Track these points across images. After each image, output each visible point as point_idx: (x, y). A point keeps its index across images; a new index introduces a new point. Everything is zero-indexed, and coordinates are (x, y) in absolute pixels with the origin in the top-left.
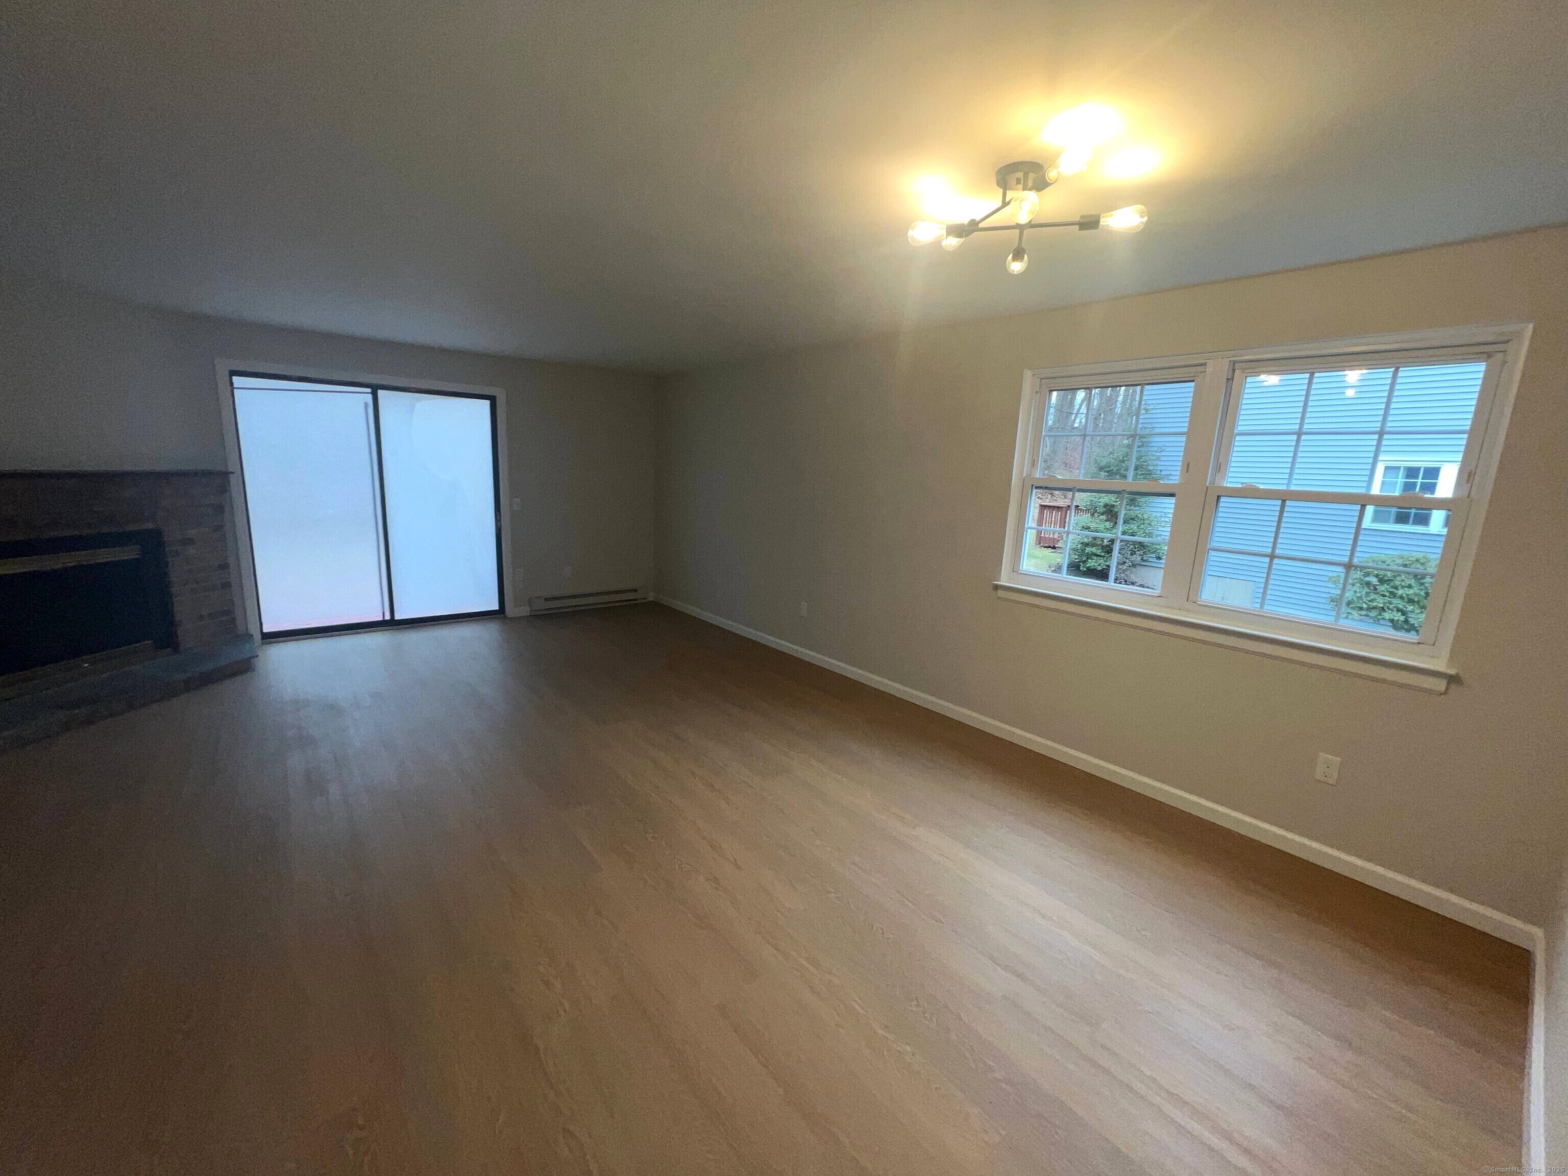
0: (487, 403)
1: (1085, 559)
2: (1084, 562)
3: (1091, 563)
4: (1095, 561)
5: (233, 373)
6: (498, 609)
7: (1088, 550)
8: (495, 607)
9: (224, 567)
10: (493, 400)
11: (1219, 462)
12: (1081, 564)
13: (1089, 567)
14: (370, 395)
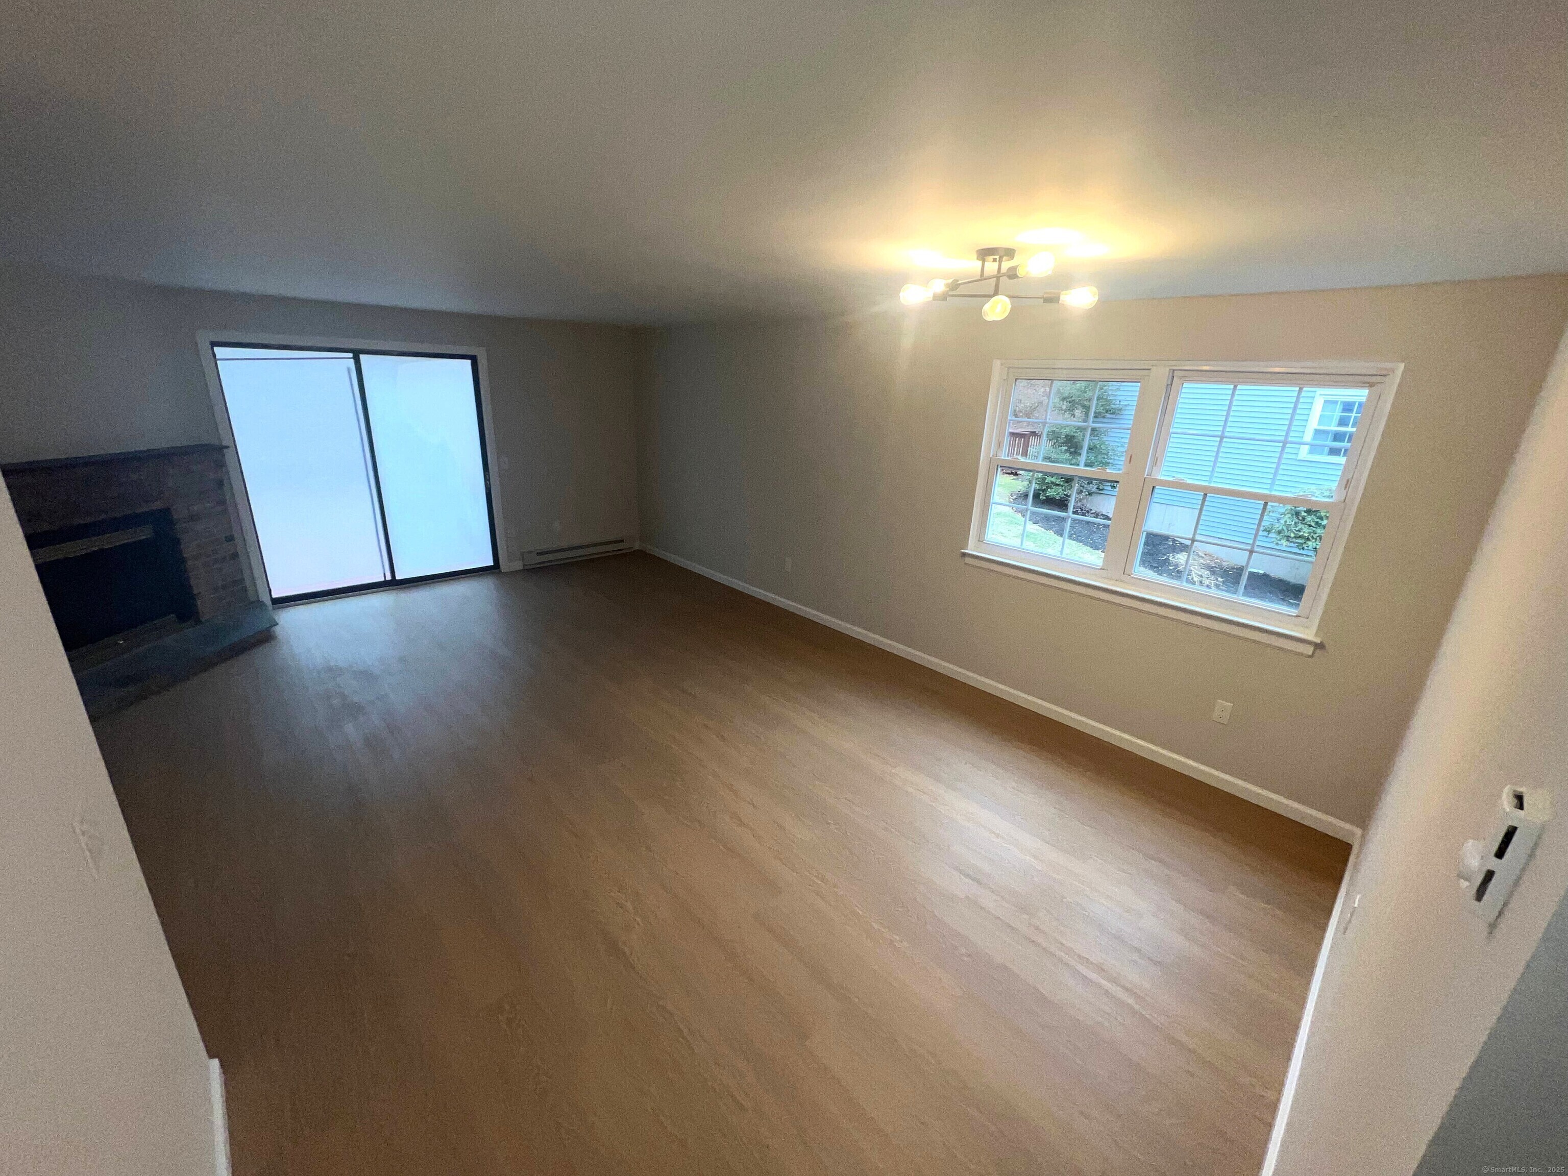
0: (469, 362)
1: (1045, 487)
2: (1044, 491)
3: (1051, 493)
4: (1054, 490)
5: (214, 344)
6: (493, 564)
7: (1048, 479)
8: (490, 563)
9: (230, 539)
10: (474, 360)
11: (1157, 456)
12: (1041, 492)
13: (1048, 496)
14: (352, 361)
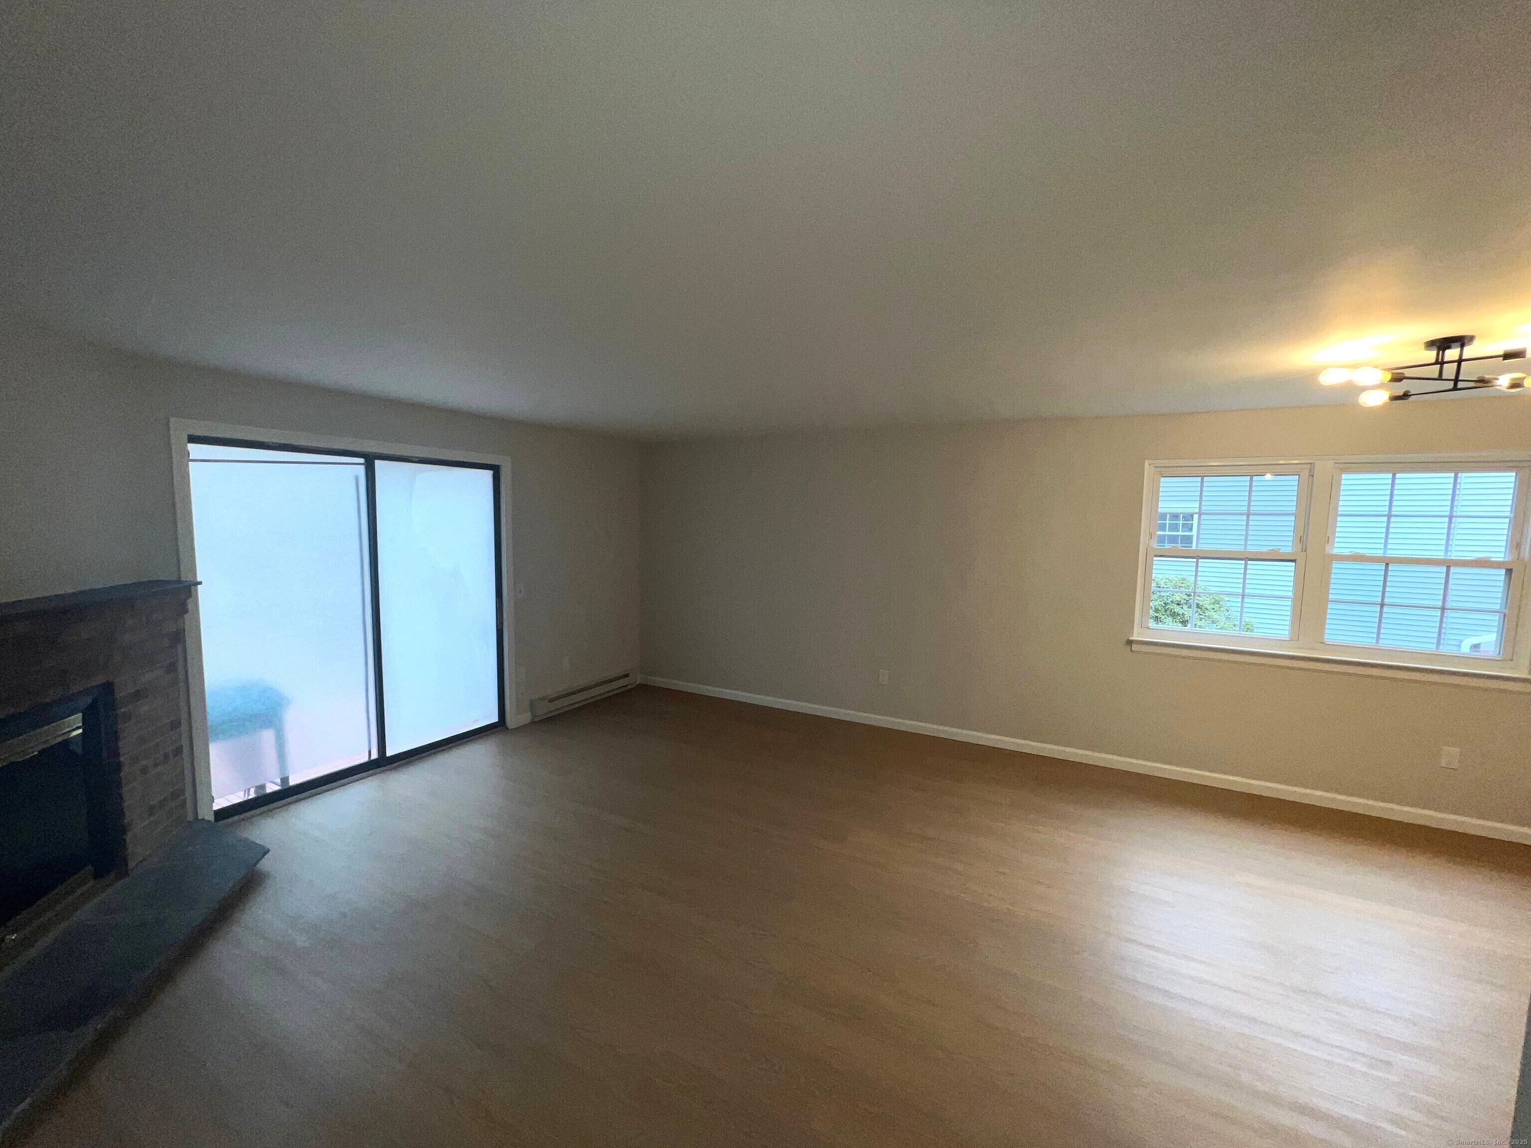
0: (488, 475)
5: (189, 439)
6: (497, 721)
8: (495, 718)
10: (496, 471)
14: (364, 467)
